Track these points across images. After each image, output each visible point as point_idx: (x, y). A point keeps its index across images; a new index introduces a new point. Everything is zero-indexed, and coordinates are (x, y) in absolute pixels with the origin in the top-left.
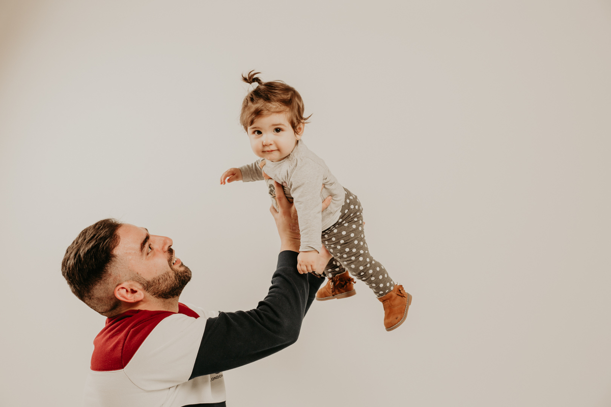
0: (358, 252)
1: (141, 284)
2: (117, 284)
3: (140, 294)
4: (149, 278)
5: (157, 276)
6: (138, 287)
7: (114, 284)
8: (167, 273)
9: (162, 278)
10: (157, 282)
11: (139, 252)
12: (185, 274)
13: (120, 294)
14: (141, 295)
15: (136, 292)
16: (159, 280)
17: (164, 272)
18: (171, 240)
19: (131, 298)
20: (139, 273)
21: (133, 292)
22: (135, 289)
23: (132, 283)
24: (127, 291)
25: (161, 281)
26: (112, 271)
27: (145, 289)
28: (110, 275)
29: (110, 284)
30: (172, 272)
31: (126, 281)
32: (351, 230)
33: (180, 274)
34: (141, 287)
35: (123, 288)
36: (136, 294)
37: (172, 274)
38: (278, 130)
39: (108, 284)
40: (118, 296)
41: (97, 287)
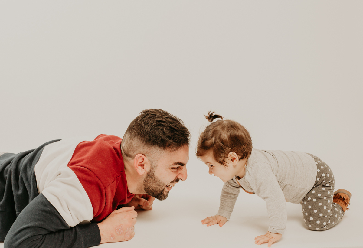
0: (322, 207)
6: (147, 168)
14: (142, 172)
15: (143, 168)
24: (142, 162)
27: (148, 174)
31: (149, 159)
32: (320, 190)
34: (148, 171)
35: (143, 159)
40: (136, 157)
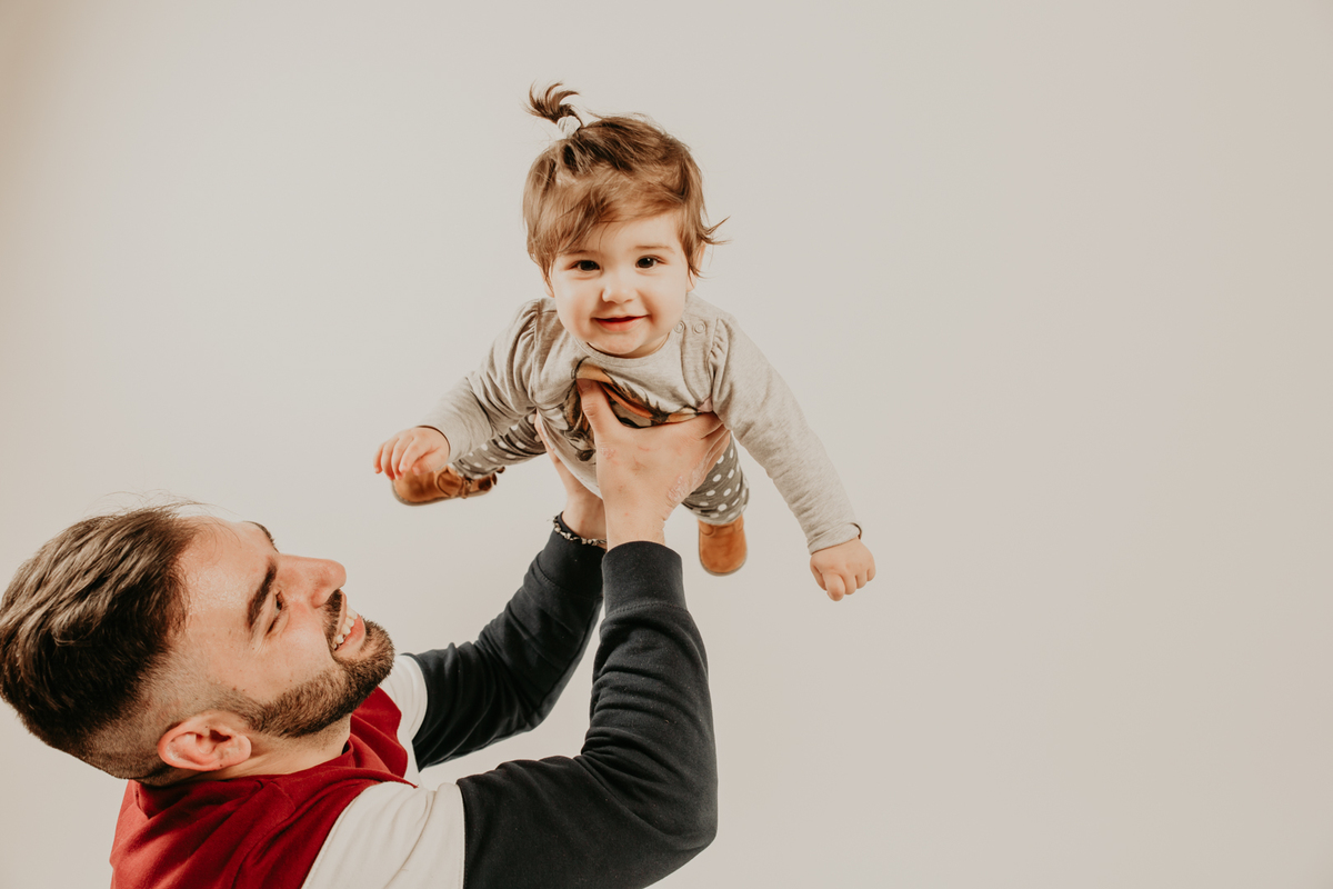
1: (243, 716)
2: (168, 724)
3: (240, 745)
4: (267, 696)
5: (294, 688)
7: (157, 724)
8: (327, 676)
9: (309, 692)
10: (294, 701)
11: (242, 630)
12: (378, 663)
13: (176, 750)
15: (227, 738)
16: (298, 698)
17: (316, 674)
18: (341, 570)
19: (207, 758)
20: (240, 688)
21: (218, 738)
22: (224, 730)
23: (216, 715)
24: (199, 737)
25: (303, 699)
26: (154, 692)
27: (254, 727)
28: (147, 703)
29: (147, 728)
30: (337, 667)
31: (195, 714)
33: (361, 669)
34: (243, 724)
35: (187, 733)
36: (225, 747)
37: (339, 675)
38: (644, 263)
39: (141, 726)
40: (170, 756)
41: (106, 733)
